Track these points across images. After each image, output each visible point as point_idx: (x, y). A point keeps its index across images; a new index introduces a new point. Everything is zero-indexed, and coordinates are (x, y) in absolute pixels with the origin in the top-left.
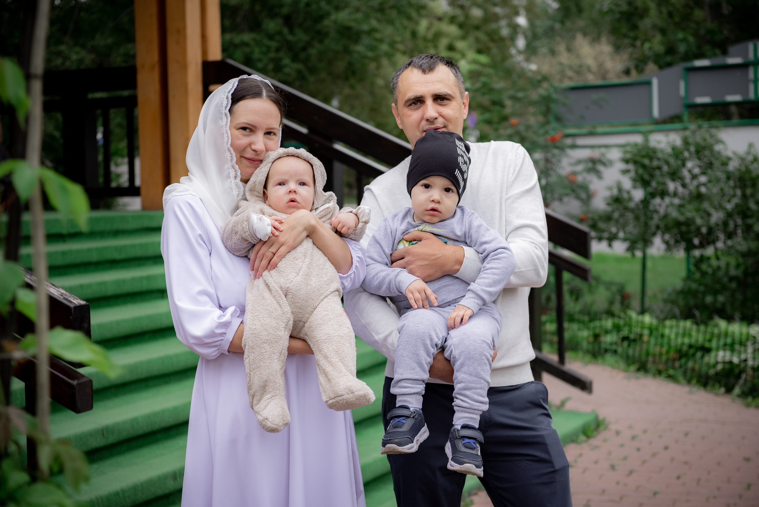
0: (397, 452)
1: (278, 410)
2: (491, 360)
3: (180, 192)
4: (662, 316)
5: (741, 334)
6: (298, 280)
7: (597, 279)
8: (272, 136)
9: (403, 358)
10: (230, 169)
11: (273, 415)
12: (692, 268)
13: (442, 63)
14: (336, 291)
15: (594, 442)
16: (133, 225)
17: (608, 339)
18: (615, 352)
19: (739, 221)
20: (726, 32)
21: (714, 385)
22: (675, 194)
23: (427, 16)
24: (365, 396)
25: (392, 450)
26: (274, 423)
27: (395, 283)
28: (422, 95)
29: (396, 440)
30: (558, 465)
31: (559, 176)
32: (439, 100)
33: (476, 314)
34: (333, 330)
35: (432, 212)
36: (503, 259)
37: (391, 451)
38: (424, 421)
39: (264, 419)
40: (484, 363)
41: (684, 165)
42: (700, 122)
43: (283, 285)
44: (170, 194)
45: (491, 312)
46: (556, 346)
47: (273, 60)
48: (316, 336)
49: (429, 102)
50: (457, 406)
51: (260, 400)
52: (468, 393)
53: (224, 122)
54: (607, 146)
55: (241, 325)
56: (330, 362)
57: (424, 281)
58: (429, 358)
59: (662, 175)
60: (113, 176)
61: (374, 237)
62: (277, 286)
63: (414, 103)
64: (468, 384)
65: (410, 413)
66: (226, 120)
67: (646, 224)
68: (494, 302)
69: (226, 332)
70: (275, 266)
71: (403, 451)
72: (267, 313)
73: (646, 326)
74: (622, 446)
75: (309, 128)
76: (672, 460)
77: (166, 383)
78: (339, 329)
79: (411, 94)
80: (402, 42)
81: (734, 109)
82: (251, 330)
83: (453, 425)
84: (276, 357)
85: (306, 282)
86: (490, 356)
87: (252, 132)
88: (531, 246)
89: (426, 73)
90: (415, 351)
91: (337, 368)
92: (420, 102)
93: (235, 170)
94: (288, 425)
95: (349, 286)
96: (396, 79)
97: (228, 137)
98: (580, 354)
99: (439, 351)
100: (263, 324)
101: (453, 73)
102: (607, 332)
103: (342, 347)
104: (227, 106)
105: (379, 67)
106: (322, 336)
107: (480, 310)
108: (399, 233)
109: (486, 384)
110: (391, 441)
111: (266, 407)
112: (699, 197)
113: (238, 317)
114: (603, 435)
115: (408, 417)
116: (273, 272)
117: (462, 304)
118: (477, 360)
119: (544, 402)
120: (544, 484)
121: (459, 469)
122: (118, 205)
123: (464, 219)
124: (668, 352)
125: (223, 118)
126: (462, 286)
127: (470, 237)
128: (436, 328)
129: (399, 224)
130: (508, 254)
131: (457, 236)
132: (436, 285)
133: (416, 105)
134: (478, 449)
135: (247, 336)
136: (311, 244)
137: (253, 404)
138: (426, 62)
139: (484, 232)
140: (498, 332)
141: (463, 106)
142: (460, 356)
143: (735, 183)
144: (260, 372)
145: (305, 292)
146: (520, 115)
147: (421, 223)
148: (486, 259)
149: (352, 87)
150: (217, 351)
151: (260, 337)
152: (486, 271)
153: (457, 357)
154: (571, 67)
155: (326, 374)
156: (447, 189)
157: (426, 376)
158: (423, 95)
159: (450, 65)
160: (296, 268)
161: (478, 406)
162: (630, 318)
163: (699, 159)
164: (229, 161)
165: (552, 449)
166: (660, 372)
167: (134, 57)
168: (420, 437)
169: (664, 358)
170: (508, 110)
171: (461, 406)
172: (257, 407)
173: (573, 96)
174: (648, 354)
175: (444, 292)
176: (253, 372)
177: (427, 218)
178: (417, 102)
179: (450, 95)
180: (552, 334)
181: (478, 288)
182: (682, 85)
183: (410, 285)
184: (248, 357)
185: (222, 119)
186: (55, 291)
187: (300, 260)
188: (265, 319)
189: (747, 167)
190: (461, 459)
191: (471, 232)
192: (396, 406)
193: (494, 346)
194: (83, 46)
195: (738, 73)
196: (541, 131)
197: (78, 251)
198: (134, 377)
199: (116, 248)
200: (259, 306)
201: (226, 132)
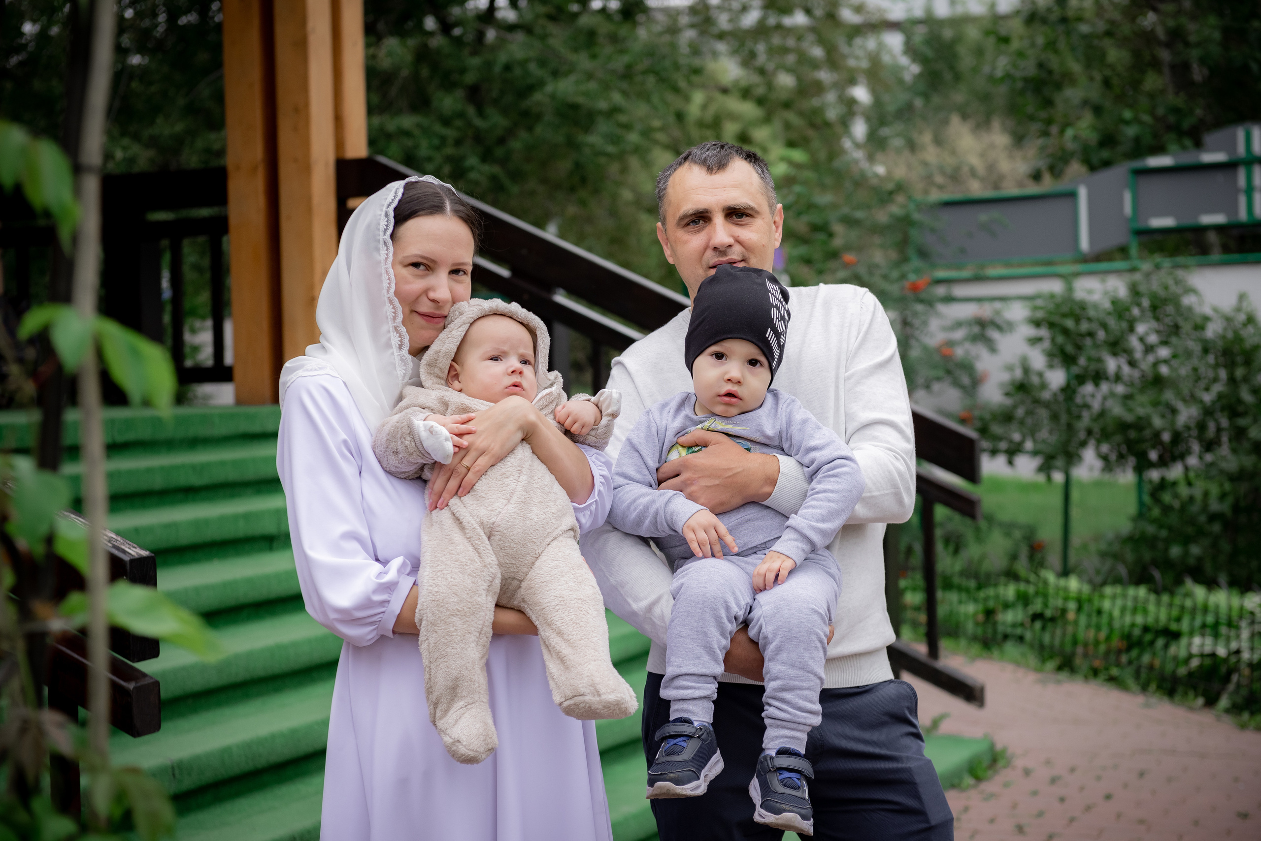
0: (673, 795)
1: (478, 726)
2: (826, 641)
3: (311, 370)
4: (1098, 579)
5: (1230, 608)
6: (509, 511)
7: (990, 519)
8: (461, 275)
9: (682, 639)
10: (391, 333)
11: (469, 735)
12: (1147, 499)
13: (740, 156)
14: (569, 529)
15: (988, 787)
16: (221, 429)
17: (1008, 617)
18: (1021, 639)
19: (1225, 422)
20: (1199, 112)
21: (1186, 694)
22: (1118, 378)
23: (703, 86)
24: (618, 704)
25: (664, 791)
26: (471, 747)
27: (665, 516)
28: (706, 207)
29: (672, 775)
30: (934, 820)
31: (925, 348)
32: (734, 217)
33: (801, 566)
34: (569, 591)
35: (727, 399)
36: (844, 477)
37: (664, 794)
38: (715, 744)
39: (454, 742)
40: (815, 647)
41: (1132, 329)
42: (1158, 258)
43: (485, 520)
44: (293, 373)
45: (824, 563)
46: (923, 630)
47: (449, 159)
48: (541, 601)
49: (719, 219)
50: (769, 718)
51: (446, 711)
52: (788, 696)
53: (381, 255)
54: (1003, 299)
55: (413, 588)
56: (567, 641)
57: (712, 511)
58: (724, 640)
59: (1096, 346)
60: (187, 350)
61: (629, 441)
62: (475, 520)
63: (693, 221)
64: (788, 681)
65: (693, 730)
66: (386, 252)
67: (1070, 427)
68: (828, 547)
69: (389, 599)
70: (471, 489)
71: (684, 792)
72: (457, 566)
73: (1073, 595)
74: (1035, 793)
75: (513, 269)
76: (1119, 816)
77: (278, 690)
78: (578, 589)
79: (688, 207)
80: (662, 129)
81: (1213, 237)
82: (430, 594)
83: (763, 750)
84: (474, 638)
85: (522, 513)
86: (825, 636)
87: (429, 270)
88: (888, 454)
89: (714, 172)
90: (702, 628)
91: (580, 650)
92: (703, 219)
93: (400, 334)
94: (495, 751)
95: (588, 525)
96: (664, 183)
97: (389, 279)
98: (963, 642)
99: (739, 628)
100: (450, 584)
101: (758, 173)
102: (1007, 606)
103: (584, 616)
104: (387, 229)
105: (624, 170)
106: (550, 600)
107: (805, 560)
108: (670, 434)
109: (818, 681)
110: (663, 776)
111: (457, 721)
112: (1157, 382)
113: (408, 575)
114: (1003, 776)
115: (690, 737)
116: (467, 499)
117: (777, 551)
118: (803, 642)
119: (911, 714)
121: (773, 821)
122: (195, 397)
123: (780, 409)
124: (1108, 638)
125: (381, 248)
126: (777, 520)
127: (790, 439)
128: (736, 591)
129: (670, 419)
130: (852, 468)
131: (768, 437)
132: (733, 520)
133: (696, 224)
134: (805, 788)
135: (425, 604)
136: (528, 451)
137: (435, 717)
138: (714, 155)
139: (812, 432)
140: (836, 596)
141: (774, 227)
142: (775, 633)
143: (1216, 358)
144: (447, 663)
145: (521, 531)
146: (860, 249)
147: (708, 416)
148: (815, 476)
149: (583, 203)
150: (375, 632)
151: (447, 606)
152: (816, 496)
153: (770, 636)
154: (942, 170)
155: (562, 660)
156: (753, 361)
157: (719, 668)
158: (709, 208)
159: (753, 160)
160: (506, 492)
161: (805, 718)
162: (1046, 583)
163: (1157, 319)
164: (389, 320)
165: (925, 792)
166: (1095, 673)
167: (221, 153)
168: (710, 769)
169: (1102, 648)
170: (837, 242)
171: (777, 717)
172: (442, 722)
173: (947, 217)
174: (1075, 642)
175: (746, 531)
176: (436, 665)
177: (719, 409)
178: (699, 220)
179: (752, 209)
180: (917, 609)
181: (803, 524)
182: (1128, 198)
183: (689, 518)
184: (427, 639)
185: (378, 250)
187: (512, 478)
188: (453, 577)
189: (1236, 332)
190: (778, 805)
191: (790, 431)
192: (670, 719)
193: (830, 620)
194: (136, 137)
195: (1220, 178)
196: (895, 274)
197: (130, 473)
198: (224, 680)
199: (194, 467)
200: (445, 555)
201: (387, 271)
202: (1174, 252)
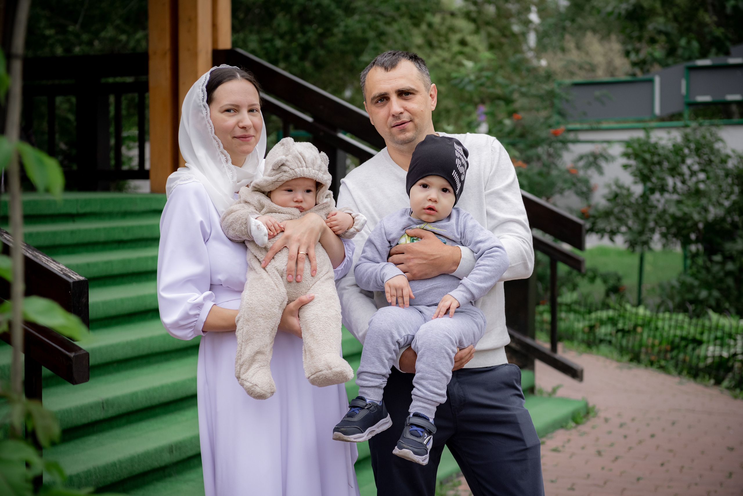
1: (266, 378)
3: (184, 180)
4: (656, 308)
5: (731, 327)
8: (255, 112)
10: (220, 155)
12: (689, 262)
15: (582, 428)
16: (141, 207)
17: (603, 331)
18: (610, 342)
19: (737, 217)
21: (704, 377)
22: (674, 190)
23: (440, 11)
25: (338, 437)
28: (386, 92)
29: (343, 429)
30: (529, 443)
31: (561, 170)
32: (403, 95)
35: (429, 211)
36: (496, 258)
37: (338, 439)
39: (253, 385)
41: (683, 162)
42: (701, 120)
46: (548, 334)
51: (248, 369)
54: (609, 142)
56: (316, 340)
57: (408, 279)
59: (662, 170)
60: (124, 159)
63: (380, 100)
65: (365, 405)
66: (206, 111)
67: (645, 219)
69: (199, 313)
71: (349, 440)
73: (641, 317)
74: (610, 432)
75: (312, 117)
76: (658, 447)
77: (167, 360)
79: (376, 92)
81: (734, 108)
88: (519, 240)
89: (389, 70)
92: (385, 99)
93: (225, 155)
96: (364, 78)
98: (576, 343)
101: (417, 67)
102: (602, 324)
103: (328, 327)
104: (204, 98)
106: (311, 316)
110: (338, 429)
111: (254, 374)
112: (697, 193)
114: (592, 422)
119: (517, 383)
120: (516, 461)
121: (398, 453)
122: (129, 187)
123: (460, 219)
124: (660, 343)
125: (203, 110)
130: (501, 252)
133: (382, 102)
134: (425, 437)
138: (389, 60)
139: (478, 232)
141: (430, 98)
143: (733, 180)
148: (479, 257)
150: (193, 332)
152: (478, 268)
156: (445, 189)
162: (625, 310)
163: (699, 156)
164: (217, 148)
165: (524, 428)
166: (652, 363)
169: (656, 349)
172: (245, 375)
174: (641, 346)
177: (424, 217)
178: (383, 99)
179: (413, 90)
180: (546, 323)
181: (469, 283)
182: (684, 83)
186: (55, 266)
190: (402, 445)
191: (465, 232)
195: (738, 73)
197: (86, 231)
198: (136, 353)
199: (123, 229)
200: (257, 284)
201: (208, 122)
202: (712, 116)
